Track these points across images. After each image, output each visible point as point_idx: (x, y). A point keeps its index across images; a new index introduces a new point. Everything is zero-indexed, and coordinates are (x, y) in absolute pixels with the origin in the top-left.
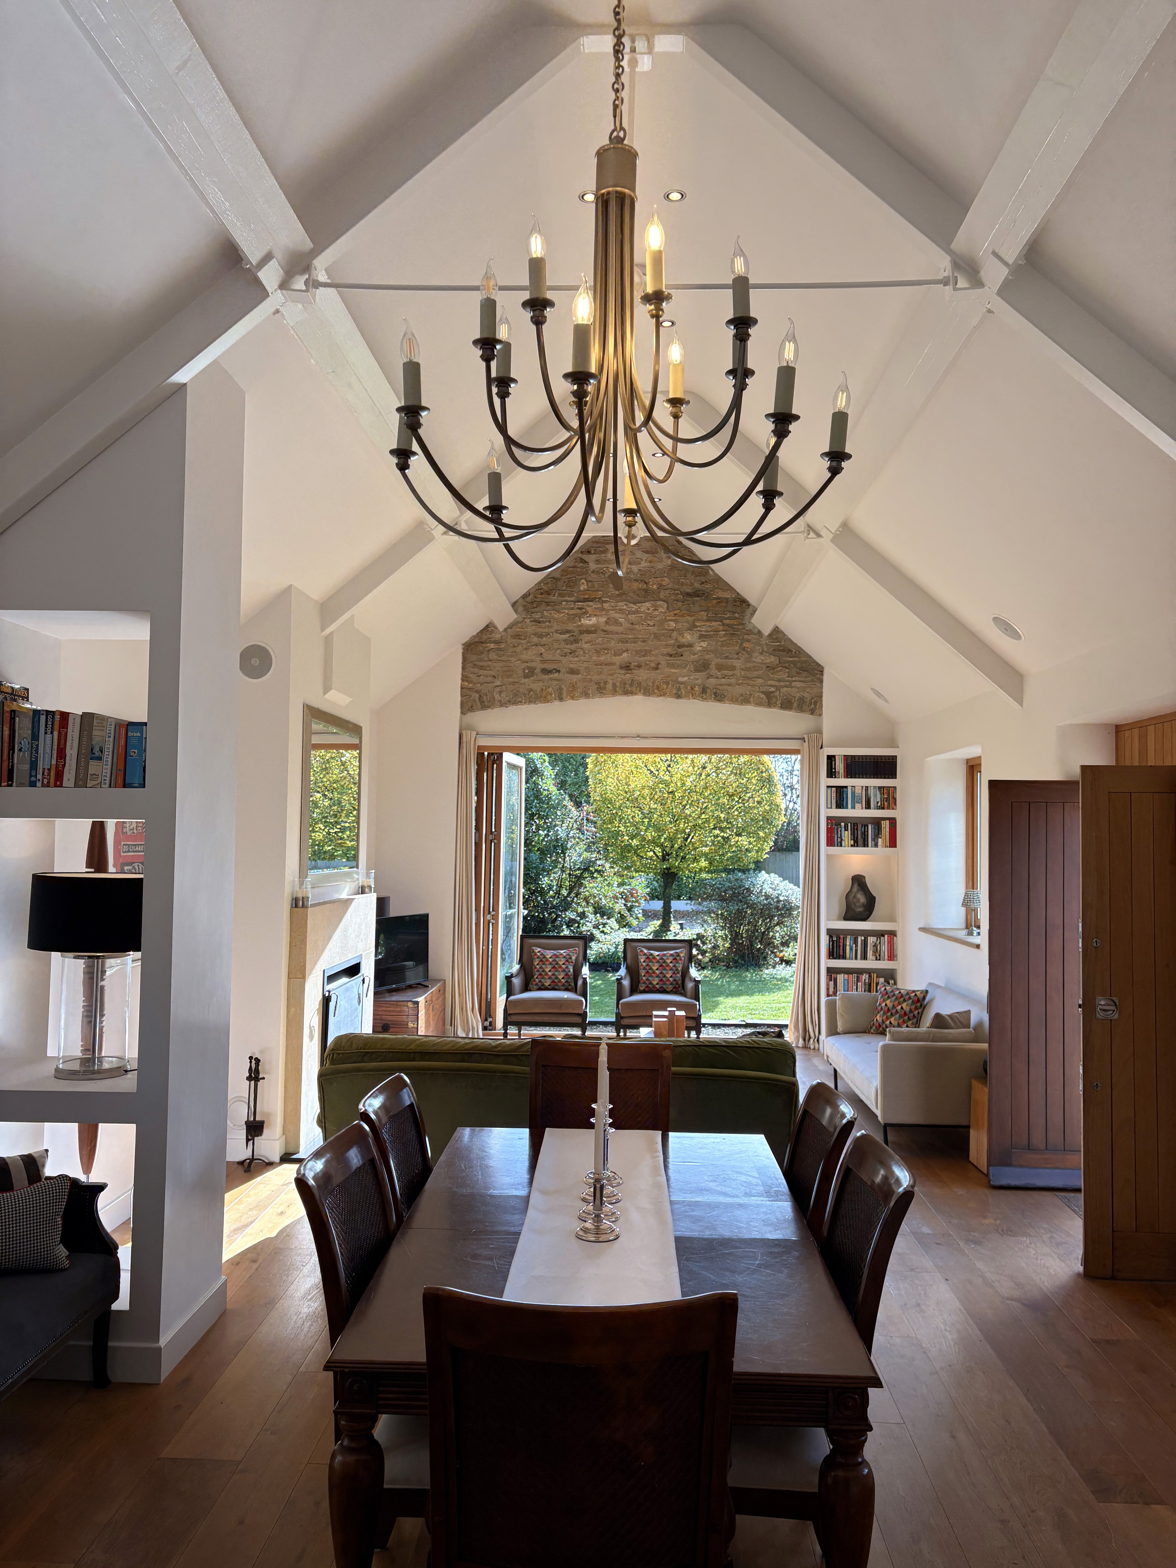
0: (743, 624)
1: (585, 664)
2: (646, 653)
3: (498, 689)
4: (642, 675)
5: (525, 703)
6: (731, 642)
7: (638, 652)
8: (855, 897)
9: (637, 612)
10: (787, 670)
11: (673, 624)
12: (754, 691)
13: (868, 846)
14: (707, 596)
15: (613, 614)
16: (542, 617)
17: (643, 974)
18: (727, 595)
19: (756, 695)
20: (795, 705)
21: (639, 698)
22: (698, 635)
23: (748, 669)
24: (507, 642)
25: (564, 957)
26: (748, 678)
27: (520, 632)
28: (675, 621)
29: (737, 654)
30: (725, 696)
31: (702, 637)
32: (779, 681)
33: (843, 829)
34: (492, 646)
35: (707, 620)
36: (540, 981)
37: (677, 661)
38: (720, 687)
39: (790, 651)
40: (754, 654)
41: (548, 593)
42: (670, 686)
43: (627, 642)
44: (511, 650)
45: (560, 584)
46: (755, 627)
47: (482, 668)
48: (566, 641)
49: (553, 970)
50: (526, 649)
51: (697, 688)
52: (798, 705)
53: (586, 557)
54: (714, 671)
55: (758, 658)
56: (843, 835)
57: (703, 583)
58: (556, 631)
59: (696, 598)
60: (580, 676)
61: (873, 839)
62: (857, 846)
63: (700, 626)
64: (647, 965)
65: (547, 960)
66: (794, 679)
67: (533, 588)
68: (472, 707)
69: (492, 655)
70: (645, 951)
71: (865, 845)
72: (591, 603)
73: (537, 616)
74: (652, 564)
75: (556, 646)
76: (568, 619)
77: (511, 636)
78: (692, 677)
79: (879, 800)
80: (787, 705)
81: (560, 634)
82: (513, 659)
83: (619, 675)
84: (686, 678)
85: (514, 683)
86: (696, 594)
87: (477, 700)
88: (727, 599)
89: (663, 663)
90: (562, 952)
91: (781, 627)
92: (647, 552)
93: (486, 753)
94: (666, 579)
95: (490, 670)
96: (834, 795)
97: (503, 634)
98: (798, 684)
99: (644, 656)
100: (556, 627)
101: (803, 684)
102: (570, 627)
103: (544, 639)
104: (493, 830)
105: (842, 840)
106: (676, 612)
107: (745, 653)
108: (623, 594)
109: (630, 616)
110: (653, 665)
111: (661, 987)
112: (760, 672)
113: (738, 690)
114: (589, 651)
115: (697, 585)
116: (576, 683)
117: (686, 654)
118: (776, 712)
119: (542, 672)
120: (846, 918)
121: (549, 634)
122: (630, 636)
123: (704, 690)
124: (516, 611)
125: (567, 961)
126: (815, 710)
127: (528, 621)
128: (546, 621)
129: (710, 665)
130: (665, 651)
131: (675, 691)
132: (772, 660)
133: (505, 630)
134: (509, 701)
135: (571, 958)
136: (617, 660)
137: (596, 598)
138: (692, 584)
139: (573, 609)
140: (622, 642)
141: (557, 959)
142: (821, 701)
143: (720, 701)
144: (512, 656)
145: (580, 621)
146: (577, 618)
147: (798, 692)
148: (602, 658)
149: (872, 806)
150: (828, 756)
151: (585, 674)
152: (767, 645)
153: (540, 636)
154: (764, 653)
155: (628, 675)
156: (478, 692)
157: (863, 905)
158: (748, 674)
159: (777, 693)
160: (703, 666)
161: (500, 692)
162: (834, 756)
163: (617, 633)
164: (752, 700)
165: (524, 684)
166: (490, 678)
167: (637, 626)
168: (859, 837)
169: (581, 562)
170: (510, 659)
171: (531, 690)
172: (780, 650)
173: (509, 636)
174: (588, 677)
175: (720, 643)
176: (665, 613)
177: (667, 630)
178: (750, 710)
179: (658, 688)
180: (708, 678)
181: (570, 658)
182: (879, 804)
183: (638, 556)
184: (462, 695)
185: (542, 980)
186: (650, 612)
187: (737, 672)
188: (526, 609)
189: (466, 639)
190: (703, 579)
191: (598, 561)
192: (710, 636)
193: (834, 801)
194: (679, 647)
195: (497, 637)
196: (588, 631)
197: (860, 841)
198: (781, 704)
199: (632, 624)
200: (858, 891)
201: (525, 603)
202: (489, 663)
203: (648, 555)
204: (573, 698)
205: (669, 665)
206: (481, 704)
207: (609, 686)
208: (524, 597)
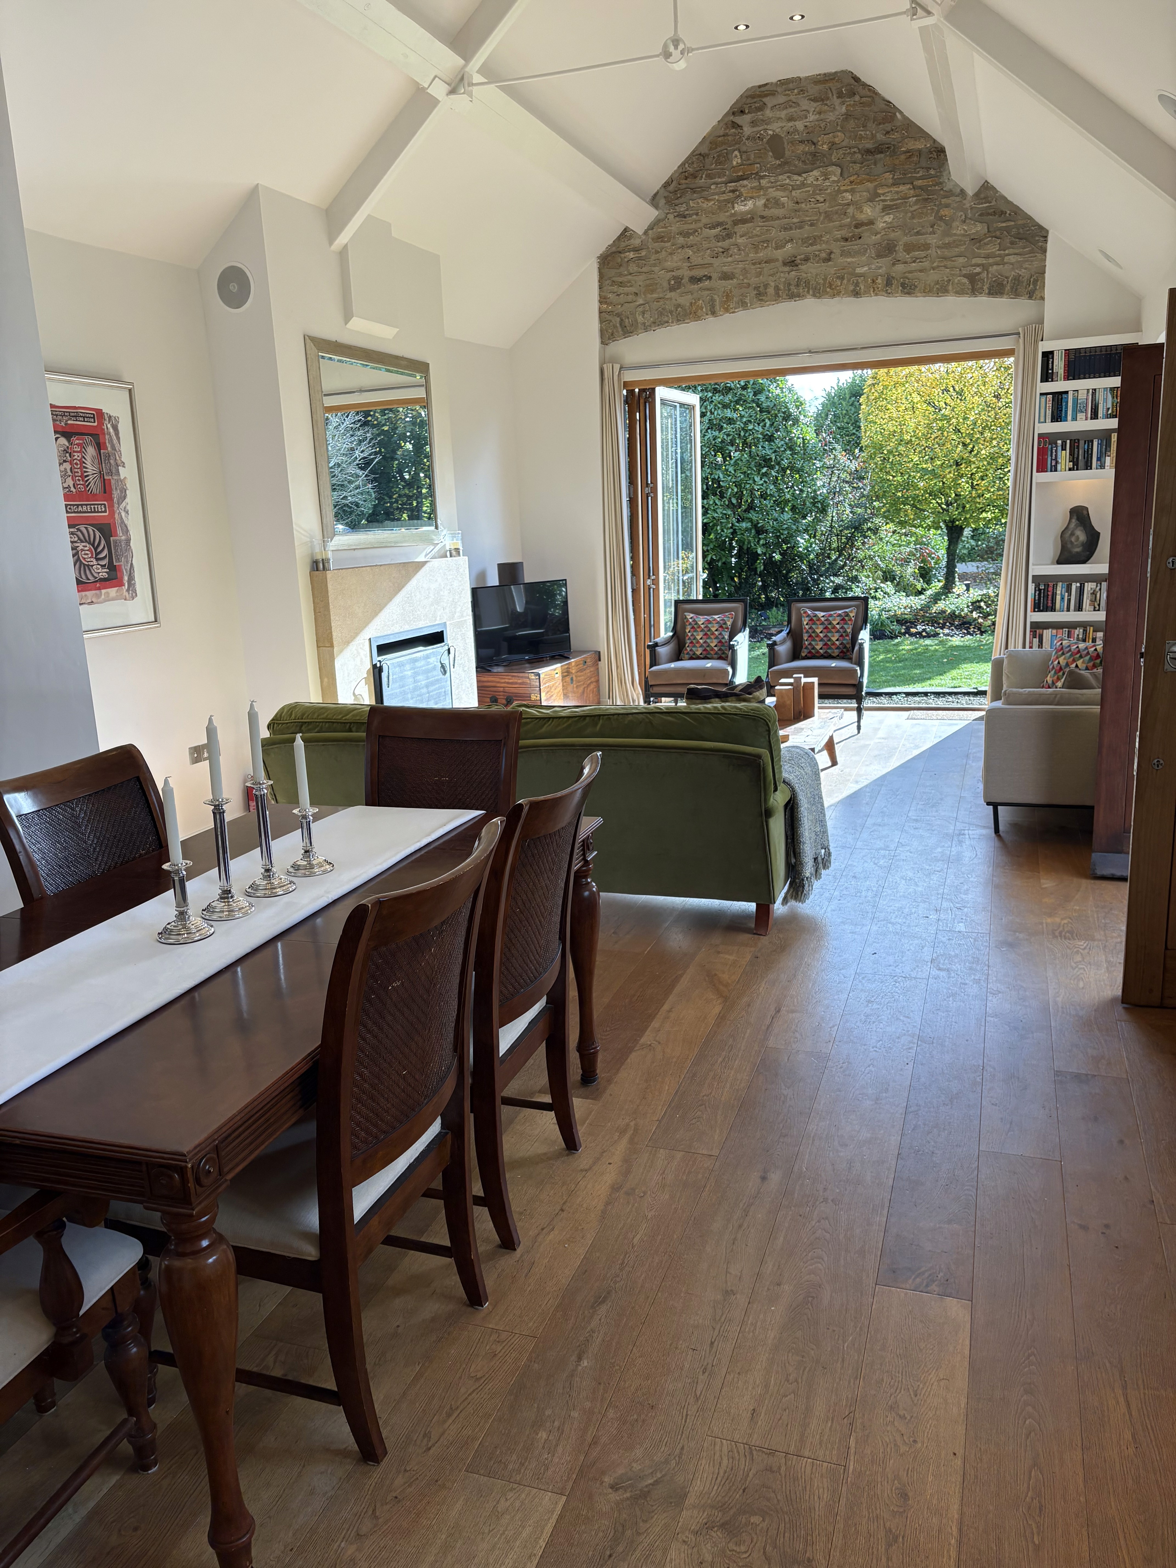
0: (941, 183)
1: (741, 265)
2: (815, 240)
3: (641, 309)
4: (811, 270)
5: (672, 322)
6: (925, 210)
7: (805, 241)
8: (1072, 534)
9: (803, 185)
10: (999, 241)
11: (848, 196)
12: (953, 275)
13: (1091, 469)
14: (894, 150)
15: (773, 193)
16: (687, 210)
17: (805, 639)
18: (920, 145)
19: (956, 281)
20: (1008, 288)
21: (809, 302)
22: (881, 207)
23: (947, 246)
24: (648, 248)
25: (718, 623)
26: (945, 258)
27: (663, 232)
28: (852, 191)
29: (932, 227)
30: (916, 287)
31: (886, 209)
32: (987, 257)
33: (1060, 448)
34: (631, 255)
35: (893, 185)
36: (691, 650)
37: (854, 246)
38: (910, 275)
39: (1003, 213)
40: (955, 224)
41: (694, 176)
42: (845, 281)
43: (791, 229)
44: (653, 257)
45: (708, 161)
46: (957, 185)
47: (621, 284)
48: (718, 238)
49: (705, 637)
50: (671, 254)
51: (879, 281)
52: (1012, 288)
53: (739, 120)
54: (901, 254)
55: (959, 229)
56: (1059, 456)
57: (888, 133)
58: (705, 226)
59: (879, 156)
60: (735, 280)
61: (1099, 459)
62: (1077, 470)
63: (883, 194)
64: (810, 628)
65: (699, 627)
66: (1007, 252)
67: (675, 171)
68: (612, 334)
69: (633, 268)
70: (809, 612)
71: (1088, 466)
72: (745, 182)
73: (682, 208)
74: (822, 116)
75: (705, 245)
76: (720, 208)
77: (653, 239)
78: (873, 267)
79: (1110, 405)
80: (996, 290)
81: (710, 228)
82: (656, 269)
83: (782, 275)
84: (866, 268)
85: (658, 300)
86: (880, 149)
87: (618, 325)
88: (920, 151)
89: (837, 251)
90: (716, 617)
91: (992, 182)
92: (815, 100)
93: (637, 390)
94: (839, 134)
95: (631, 286)
96: (1050, 404)
97: (644, 237)
98: (1012, 259)
99: (812, 245)
100: (704, 220)
101: (1019, 258)
102: (722, 217)
103: (691, 237)
104: (649, 482)
105: (1057, 462)
106: (852, 179)
107: (942, 224)
108: (786, 163)
109: (794, 193)
110: (824, 255)
111: (826, 652)
112: (962, 248)
113: (933, 276)
114: (745, 247)
115: (880, 137)
116: (731, 292)
117: (865, 235)
118: (983, 300)
119: (690, 281)
120: (1060, 562)
121: (697, 231)
122: (795, 220)
123: (889, 282)
124: (656, 207)
125: (721, 627)
126: (1034, 292)
127: (671, 217)
128: (693, 214)
129: (896, 246)
130: (838, 234)
131: (852, 288)
132: (979, 228)
133: (646, 233)
134: (654, 323)
135: (725, 623)
136: (780, 254)
137: (752, 174)
138: (873, 136)
139: (724, 193)
140: (785, 229)
141: (709, 625)
142: (1044, 278)
143: (909, 293)
144: (655, 265)
145: (733, 208)
146: (730, 205)
147: (1013, 269)
148: (761, 255)
149: (1100, 414)
150: (1043, 353)
151: (741, 277)
152: (972, 208)
153: (686, 234)
154: (967, 221)
155: (793, 273)
156: (618, 315)
157: (1083, 544)
158: (947, 253)
159: (985, 275)
160: (887, 249)
161: (643, 313)
162: (1052, 353)
163: (778, 218)
164: (950, 288)
165: (671, 299)
166: (630, 296)
167: (803, 205)
168: (1080, 458)
169: (733, 127)
170: (653, 269)
171: (679, 306)
172: (989, 214)
173: (650, 240)
174: (745, 281)
175: (909, 214)
176: (838, 181)
177: (840, 204)
178: (951, 301)
179: (830, 286)
180: (894, 264)
181: (722, 259)
182: (1110, 412)
183: (804, 108)
184: (601, 321)
185: (694, 649)
186: (819, 183)
187: (932, 252)
188: (669, 202)
189: (601, 249)
190: (888, 127)
191: (753, 123)
192: (897, 207)
193: (1049, 413)
194: (856, 227)
195: (636, 242)
196: (743, 220)
197: (1081, 463)
198: (989, 289)
199: (797, 203)
200: (1077, 526)
201: (666, 194)
202: (629, 277)
203: (815, 105)
204: (727, 310)
205: (843, 254)
206: (623, 330)
207: (771, 291)
208: (666, 185)
